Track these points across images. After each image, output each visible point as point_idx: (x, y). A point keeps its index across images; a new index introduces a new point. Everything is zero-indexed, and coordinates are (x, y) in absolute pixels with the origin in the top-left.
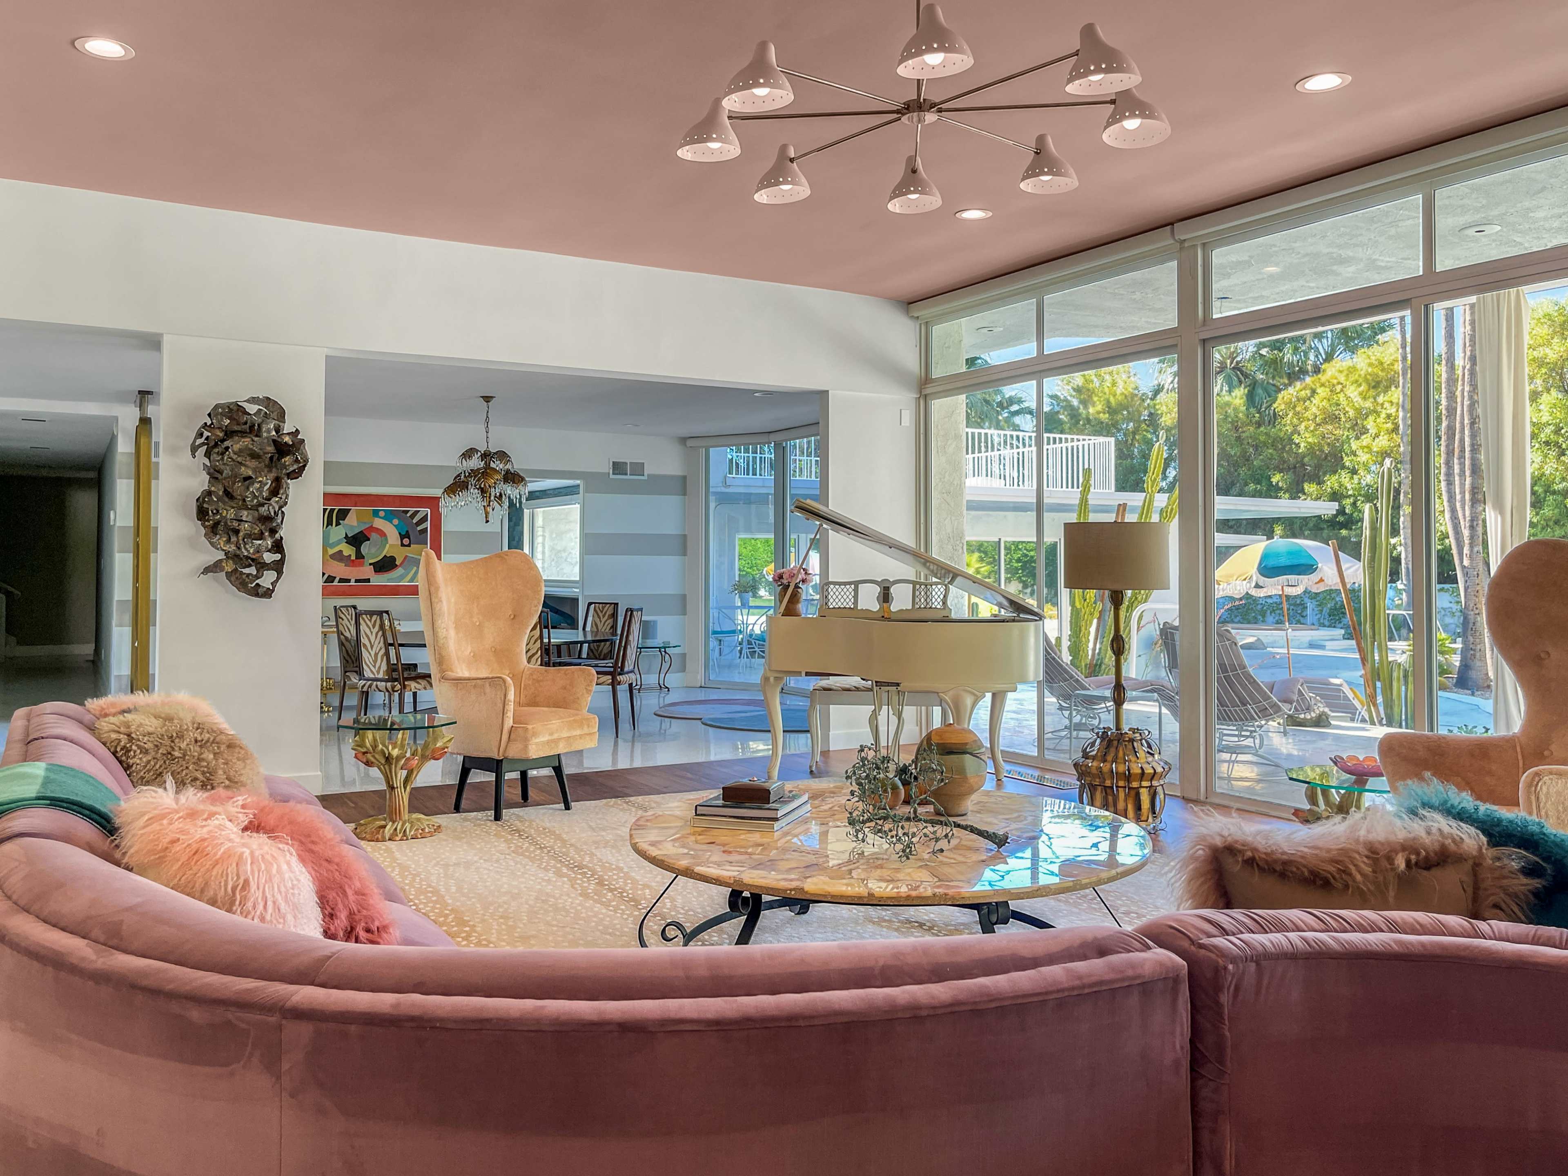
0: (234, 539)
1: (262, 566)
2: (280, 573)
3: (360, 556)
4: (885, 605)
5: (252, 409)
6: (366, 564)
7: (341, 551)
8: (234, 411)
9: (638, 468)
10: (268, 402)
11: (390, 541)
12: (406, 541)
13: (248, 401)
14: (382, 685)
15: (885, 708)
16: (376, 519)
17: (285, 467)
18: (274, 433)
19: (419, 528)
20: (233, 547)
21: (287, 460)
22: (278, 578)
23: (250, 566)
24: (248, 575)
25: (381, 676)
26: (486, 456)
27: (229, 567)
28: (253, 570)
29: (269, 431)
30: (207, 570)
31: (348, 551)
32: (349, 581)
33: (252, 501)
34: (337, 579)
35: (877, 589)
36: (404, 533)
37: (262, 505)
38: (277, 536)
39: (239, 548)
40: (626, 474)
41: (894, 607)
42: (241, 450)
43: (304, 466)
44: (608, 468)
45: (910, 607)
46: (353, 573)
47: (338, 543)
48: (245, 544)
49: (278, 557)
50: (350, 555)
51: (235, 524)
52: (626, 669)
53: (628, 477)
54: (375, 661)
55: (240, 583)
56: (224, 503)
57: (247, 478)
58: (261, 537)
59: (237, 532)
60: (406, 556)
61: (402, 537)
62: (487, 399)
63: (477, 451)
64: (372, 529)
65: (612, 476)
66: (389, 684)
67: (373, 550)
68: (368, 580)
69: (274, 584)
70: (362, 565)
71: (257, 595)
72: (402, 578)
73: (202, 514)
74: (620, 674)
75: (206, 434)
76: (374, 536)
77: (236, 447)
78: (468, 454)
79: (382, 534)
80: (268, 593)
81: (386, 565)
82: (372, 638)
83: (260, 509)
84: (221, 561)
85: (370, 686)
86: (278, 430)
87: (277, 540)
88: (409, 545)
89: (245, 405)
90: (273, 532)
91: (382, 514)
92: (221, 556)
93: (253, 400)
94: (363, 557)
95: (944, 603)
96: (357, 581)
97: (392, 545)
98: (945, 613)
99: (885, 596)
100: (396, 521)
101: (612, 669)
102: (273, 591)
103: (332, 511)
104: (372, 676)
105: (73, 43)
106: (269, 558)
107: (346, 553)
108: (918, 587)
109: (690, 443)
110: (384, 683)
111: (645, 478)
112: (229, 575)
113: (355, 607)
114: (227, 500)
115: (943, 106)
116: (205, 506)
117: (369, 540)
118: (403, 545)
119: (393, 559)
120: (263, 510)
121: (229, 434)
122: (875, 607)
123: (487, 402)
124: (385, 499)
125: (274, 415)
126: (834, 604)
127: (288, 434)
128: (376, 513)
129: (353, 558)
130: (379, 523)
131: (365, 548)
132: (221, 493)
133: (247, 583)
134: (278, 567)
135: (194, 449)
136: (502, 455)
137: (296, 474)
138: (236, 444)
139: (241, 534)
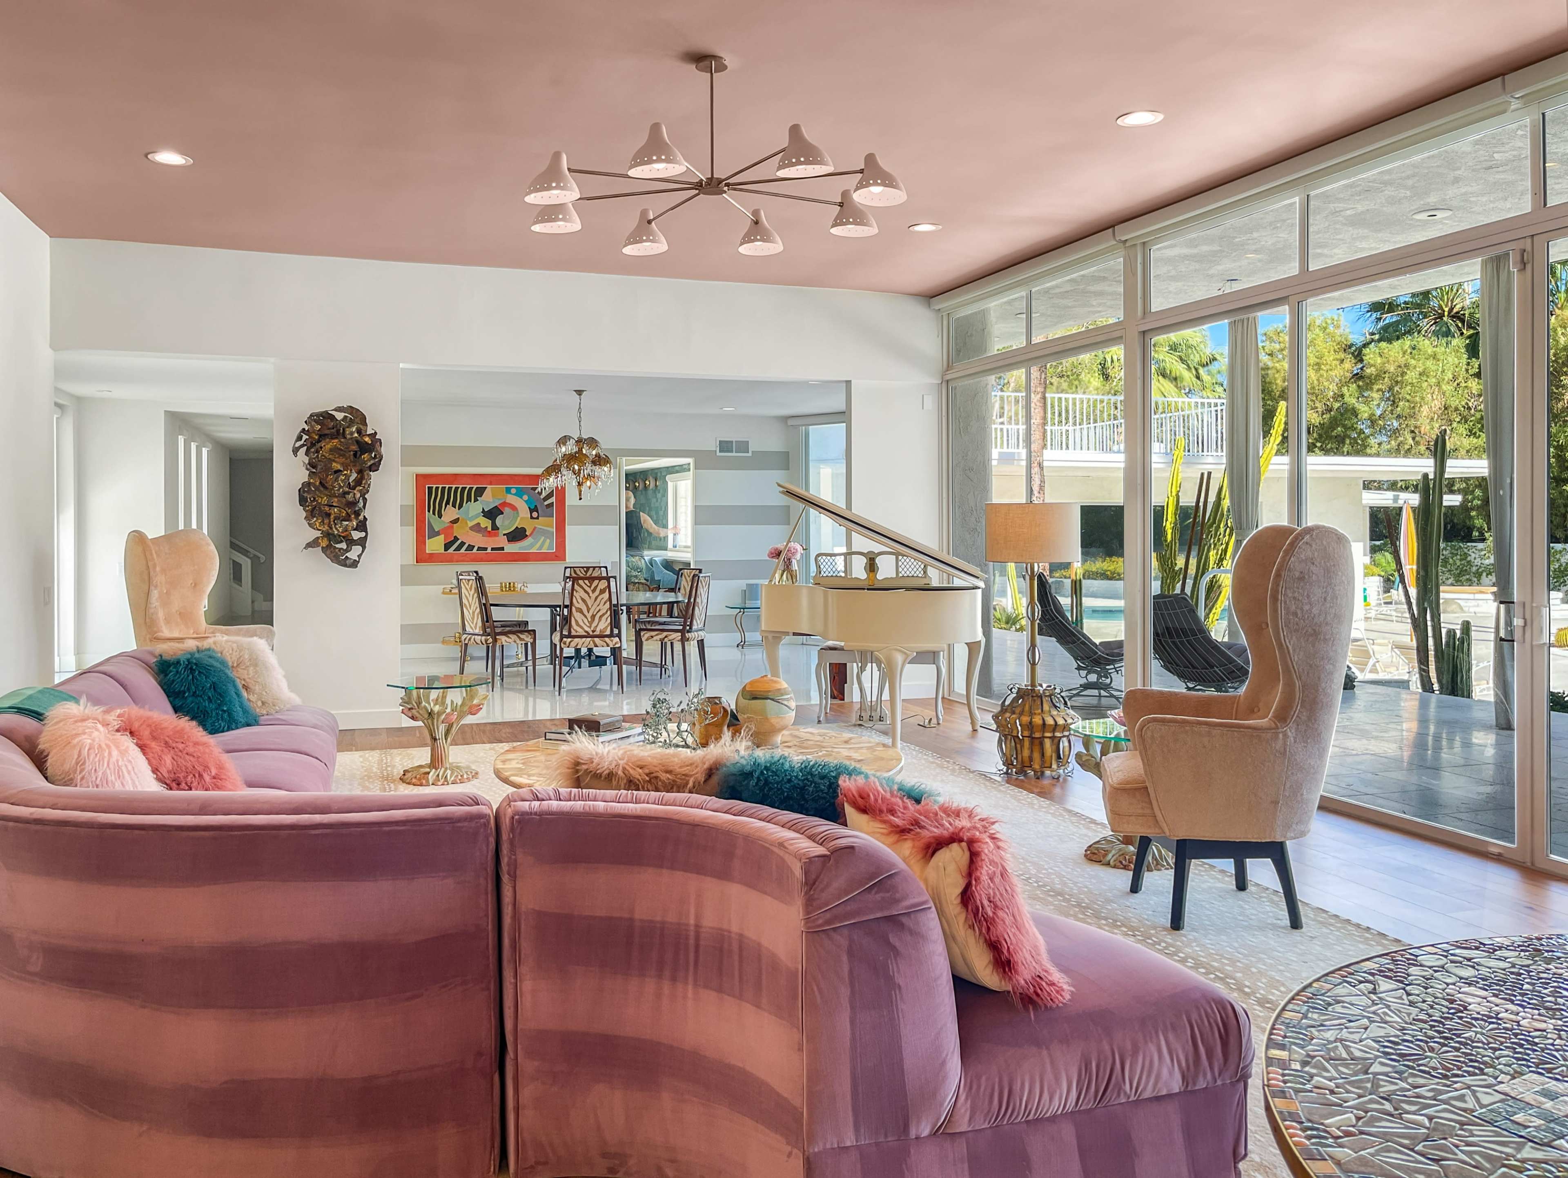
0: (326, 521)
1: (351, 542)
2: (364, 548)
3: (495, 528)
4: (871, 574)
5: (339, 416)
6: (501, 534)
7: (479, 524)
8: (323, 418)
9: (743, 446)
10: (351, 410)
11: (521, 515)
12: (535, 514)
13: (335, 410)
14: (478, 638)
15: (869, 665)
16: (509, 495)
17: (365, 462)
18: (356, 435)
19: (546, 503)
20: (327, 527)
21: (366, 456)
22: (363, 551)
23: (342, 542)
24: (340, 549)
25: (477, 631)
26: (579, 441)
27: (324, 543)
28: (343, 546)
29: (352, 433)
30: (309, 545)
31: (486, 523)
32: (486, 549)
33: (338, 490)
34: (476, 548)
35: (864, 560)
36: (532, 507)
37: (348, 493)
38: (361, 518)
39: (331, 528)
40: (732, 451)
41: (880, 576)
42: (331, 450)
43: (380, 460)
44: (713, 446)
45: (895, 576)
46: (490, 543)
47: (477, 516)
48: (336, 524)
49: (363, 534)
50: (486, 527)
51: (327, 509)
52: (695, 627)
53: (734, 454)
54: (473, 619)
55: (334, 556)
56: (320, 492)
57: (337, 472)
58: (348, 518)
59: (328, 515)
60: (535, 528)
61: (531, 511)
62: (579, 392)
63: (570, 438)
64: (505, 504)
65: (718, 454)
66: (483, 638)
67: (507, 523)
68: (502, 549)
69: (359, 556)
70: (496, 535)
71: (345, 566)
72: (532, 546)
73: (302, 501)
74: (688, 632)
75: (305, 437)
76: (507, 510)
77: (328, 446)
78: (563, 441)
79: (514, 508)
80: (354, 564)
81: (518, 535)
82: (470, 599)
83: (347, 496)
84: (318, 538)
85: (470, 640)
86: (359, 431)
87: (360, 522)
88: (537, 518)
89: (333, 413)
90: (357, 514)
91: (514, 491)
92: (318, 534)
93: (339, 409)
94: (498, 529)
95: (925, 572)
96: (493, 549)
97: (522, 517)
98: (925, 581)
99: (872, 566)
100: (526, 497)
101: (681, 627)
102: (359, 562)
103: (471, 488)
104: (471, 632)
105: (146, 156)
106: (356, 535)
107: (483, 526)
108: (900, 557)
109: (791, 422)
110: (480, 637)
111: (750, 454)
112: (324, 550)
113: (476, 572)
114: (322, 489)
115: (730, 181)
116: (305, 495)
117: (502, 513)
118: (532, 518)
119: (524, 530)
120: (350, 497)
121: (322, 436)
122: (863, 575)
123: (580, 395)
124: (516, 478)
125: (357, 420)
126: (827, 573)
127: (369, 435)
128: (508, 490)
129: (490, 529)
130: (511, 499)
131: (499, 521)
132: (318, 483)
133: (339, 556)
134: (362, 542)
135: (295, 451)
136: (592, 442)
137: (375, 467)
138: (328, 445)
139: (332, 517)
